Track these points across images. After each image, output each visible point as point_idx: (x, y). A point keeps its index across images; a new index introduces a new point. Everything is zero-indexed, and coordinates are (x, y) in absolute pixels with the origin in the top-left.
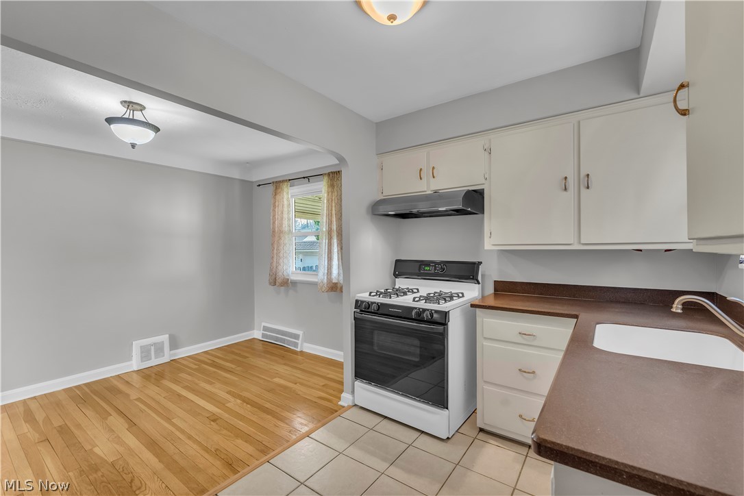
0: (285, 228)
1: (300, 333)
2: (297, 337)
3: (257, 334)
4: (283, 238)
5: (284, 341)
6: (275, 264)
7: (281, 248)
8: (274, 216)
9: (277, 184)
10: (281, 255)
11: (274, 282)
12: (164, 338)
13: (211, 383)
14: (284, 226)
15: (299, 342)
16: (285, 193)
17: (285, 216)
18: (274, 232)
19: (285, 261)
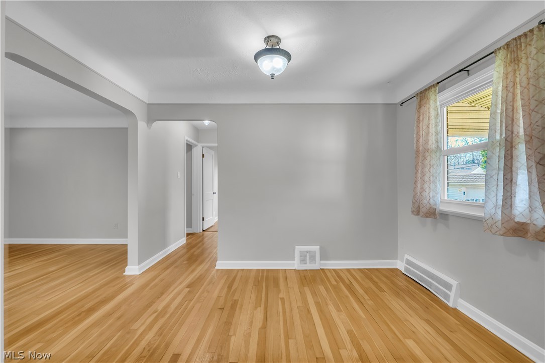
0: (432, 144)
1: (454, 283)
2: (448, 286)
3: (401, 265)
4: (428, 158)
5: (430, 284)
6: (418, 190)
7: (427, 170)
8: (418, 133)
9: (422, 95)
10: (426, 179)
11: (417, 211)
12: (316, 248)
13: (339, 310)
14: (430, 142)
15: (452, 294)
16: (431, 102)
17: (432, 130)
18: (417, 151)
19: (432, 186)
